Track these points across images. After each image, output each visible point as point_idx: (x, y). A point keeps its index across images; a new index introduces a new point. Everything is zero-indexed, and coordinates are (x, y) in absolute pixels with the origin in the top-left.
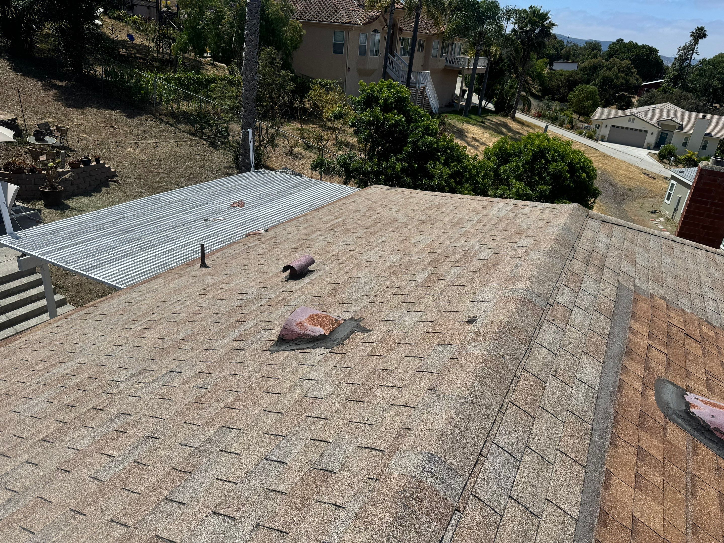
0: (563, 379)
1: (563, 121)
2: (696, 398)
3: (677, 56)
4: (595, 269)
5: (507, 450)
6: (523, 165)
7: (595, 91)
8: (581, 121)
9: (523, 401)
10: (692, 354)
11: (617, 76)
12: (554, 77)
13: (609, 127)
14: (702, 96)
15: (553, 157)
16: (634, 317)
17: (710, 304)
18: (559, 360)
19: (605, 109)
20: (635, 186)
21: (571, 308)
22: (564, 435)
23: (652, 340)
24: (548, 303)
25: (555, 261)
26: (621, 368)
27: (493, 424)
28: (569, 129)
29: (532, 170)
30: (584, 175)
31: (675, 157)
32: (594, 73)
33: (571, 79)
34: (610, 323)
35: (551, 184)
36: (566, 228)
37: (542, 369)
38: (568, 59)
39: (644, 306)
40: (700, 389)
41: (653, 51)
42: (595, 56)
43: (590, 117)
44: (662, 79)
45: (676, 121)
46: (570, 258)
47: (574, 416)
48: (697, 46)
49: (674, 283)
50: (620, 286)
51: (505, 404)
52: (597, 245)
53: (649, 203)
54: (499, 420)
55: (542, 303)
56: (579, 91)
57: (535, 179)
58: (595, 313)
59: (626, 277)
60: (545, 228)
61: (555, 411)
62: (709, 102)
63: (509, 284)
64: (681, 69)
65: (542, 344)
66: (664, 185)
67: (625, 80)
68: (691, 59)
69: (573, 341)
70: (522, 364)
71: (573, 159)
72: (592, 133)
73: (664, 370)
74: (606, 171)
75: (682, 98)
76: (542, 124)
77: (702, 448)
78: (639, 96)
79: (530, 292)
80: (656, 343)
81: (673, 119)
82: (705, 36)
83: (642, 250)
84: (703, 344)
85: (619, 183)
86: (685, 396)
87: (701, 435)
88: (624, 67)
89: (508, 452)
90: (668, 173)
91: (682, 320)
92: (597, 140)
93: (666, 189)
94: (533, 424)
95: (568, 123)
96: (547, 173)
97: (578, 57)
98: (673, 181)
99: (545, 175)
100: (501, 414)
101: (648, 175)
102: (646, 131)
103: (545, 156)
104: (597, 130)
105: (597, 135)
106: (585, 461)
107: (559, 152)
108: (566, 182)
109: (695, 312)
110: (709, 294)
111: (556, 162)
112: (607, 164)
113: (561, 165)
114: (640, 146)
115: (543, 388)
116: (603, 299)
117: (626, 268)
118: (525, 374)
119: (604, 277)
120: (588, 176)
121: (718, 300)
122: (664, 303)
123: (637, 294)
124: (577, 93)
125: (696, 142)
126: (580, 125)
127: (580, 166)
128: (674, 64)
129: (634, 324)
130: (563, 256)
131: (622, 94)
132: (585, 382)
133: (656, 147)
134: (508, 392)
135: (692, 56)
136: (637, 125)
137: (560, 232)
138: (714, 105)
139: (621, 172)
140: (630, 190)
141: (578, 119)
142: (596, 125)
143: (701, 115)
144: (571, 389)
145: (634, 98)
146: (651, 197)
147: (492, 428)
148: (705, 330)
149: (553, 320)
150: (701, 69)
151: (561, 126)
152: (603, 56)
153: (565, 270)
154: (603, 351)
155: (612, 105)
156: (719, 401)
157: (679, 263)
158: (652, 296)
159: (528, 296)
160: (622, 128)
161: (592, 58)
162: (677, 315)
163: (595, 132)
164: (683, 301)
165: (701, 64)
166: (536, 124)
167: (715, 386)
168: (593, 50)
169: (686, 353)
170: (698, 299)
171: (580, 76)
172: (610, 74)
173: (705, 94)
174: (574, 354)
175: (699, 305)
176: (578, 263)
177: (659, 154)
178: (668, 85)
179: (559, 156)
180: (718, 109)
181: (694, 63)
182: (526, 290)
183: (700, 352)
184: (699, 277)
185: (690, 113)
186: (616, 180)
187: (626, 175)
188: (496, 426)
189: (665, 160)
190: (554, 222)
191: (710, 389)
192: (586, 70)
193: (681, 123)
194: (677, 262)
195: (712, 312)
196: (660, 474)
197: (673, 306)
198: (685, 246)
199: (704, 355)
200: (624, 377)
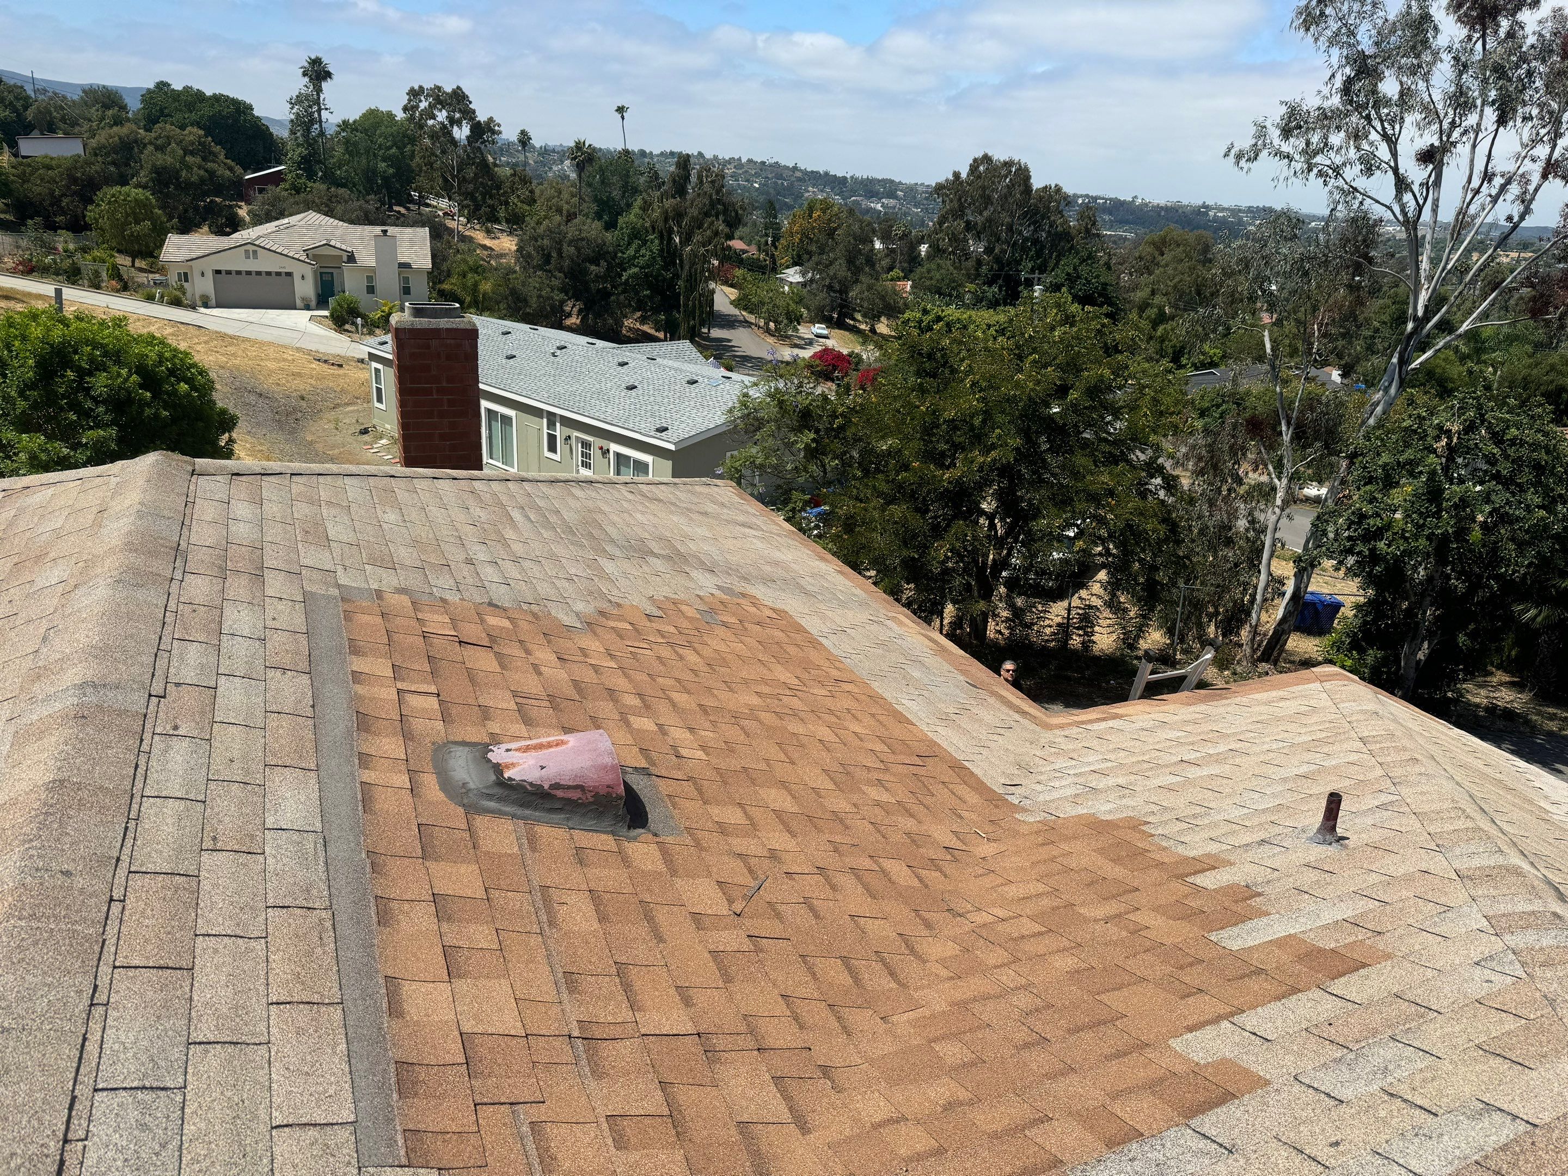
0: (236, 847)
1: (97, 274)
2: (508, 750)
3: (293, 117)
4: (244, 580)
5: (140, 1084)
6: (21, 393)
7: (147, 199)
8: (141, 270)
9: (149, 948)
10: (482, 674)
11: (182, 161)
12: (31, 174)
13: (209, 275)
14: (369, 194)
15: (92, 360)
16: (355, 650)
17: (489, 573)
18: (216, 810)
19: (185, 238)
20: (308, 388)
21: (212, 684)
22: (274, 966)
23: (403, 680)
24: (150, 695)
25: (141, 595)
26: (357, 761)
27: (83, 1046)
28: (118, 291)
29: (51, 399)
30: (184, 387)
31: (364, 317)
32: (128, 159)
33: (79, 175)
34: (309, 682)
35: (114, 423)
36: (145, 512)
37: (179, 851)
38: (52, 131)
39: (369, 619)
40: (512, 730)
41: (241, 109)
42: (118, 122)
43: (157, 257)
44: (281, 164)
45: (338, 245)
46: (178, 575)
47: (285, 911)
48: (322, 97)
49: (415, 554)
50: (308, 599)
51: (103, 981)
52: (233, 528)
53: (349, 416)
54: (96, 1027)
55: (137, 701)
56: (109, 203)
57: (66, 419)
58: (271, 673)
59: (316, 575)
60: (97, 524)
61: (238, 925)
62: (383, 204)
63: (36, 688)
64: (310, 143)
65: (163, 794)
66: (362, 375)
67: (206, 171)
68: (321, 121)
69: (236, 754)
70: (124, 865)
71: (142, 356)
72: (178, 293)
73: (439, 725)
74: (238, 369)
75: (334, 200)
76: (46, 288)
77: (543, 830)
78: (248, 203)
79: (95, 686)
80: (413, 682)
81: (332, 243)
82: (328, 75)
83: (333, 511)
84: (496, 649)
85: (276, 388)
86: (490, 755)
87: (536, 809)
88: (193, 143)
89: (144, 1088)
90: (362, 350)
91: (447, 620)
92: (193, 307)
93: (368, 381)
94: (192, 985)
95: (112, 277)
96: (94, 399)
97: (74, 124)
98: (375, 365)
99: (89, 404)
100: (98, 1012)
101: (326, 361)
102: (289, 274)
103: (72, 361)
104: (186, 285)
105: (189, 295)
106: (336, 989)
107: (103, 346)
108: (148, 412)
109: (466, 595)
110: (481, 555)
111: (105, 370)
112: (234, 355)
113: (119, 375)
114: (290, 305)
115: (192, 892)
116: (278, 637)
117: (311, 556)
118: (137, 882)
119: (269, 592)
120: (193, 388)
121: (499, 562)
122: (405, 600)
123: (348, 601)
124: (104, 206)
125: (389, 282)
126: (142, 278)
127: (167, 369)
128: (293, 132)
129: (358, 664)
130: (159, 575)
131: (212, 201)
132: (289, 826)
133: (322, 302)
134: (102, 947)
135: (320, 115)
136: (264, 264)
137: (134, 524)
138: (396, 208)
139: (271, 365)
140: (303, 398)
141: (133, 266)
142: (179, 274)
143: (378, 230)
144: (261, 858)
145: (240, 207)
146: (347, 404)
147: (80, 1058)
148: (492, 621)
149: (176, 728)
150: (347, 142)
151: (96, 285)
152: (136, 121)
153: (172, 605)
154: (310, 745)
155: (199, 226)
156: (549, 735)
157: (414, 515)
158: (379, 594)
159: (92, 698)
160: (238, 273)
161: (111, 127)
162: (436, 612)
163: (182, 289)
164: (440, 583)
165: (343, 130)
166: (28, 290)
167: (534, 713)
168: (106, 107)
169: (471, 676)
170: (466, 570)
171: (98, 168)
172: (164, 159)
173: (372, 189)
174: (246, 780)
175: (470, 580)
176: (199, 580)
177: (332, 315)
178: (299, 177)
179: (105, 354)
180: (403, 215)
181: (330, 130)
182: (82, 686)
183: (495, 663)
184: (457, 530)
185: (359, 228)
186: (268, 384)
187: (282, 369)
188: (92, 1047)
189: (347, 327)
190: (116, 506)
191: (528, 721)
192: (108, 154)
193: (349, 249)
194: (409, 515)
195: (494, 586)
196: (487, 922)
197: (425, 599)
198: (415, 481)
199: (503, 666)
200: (368, 776)
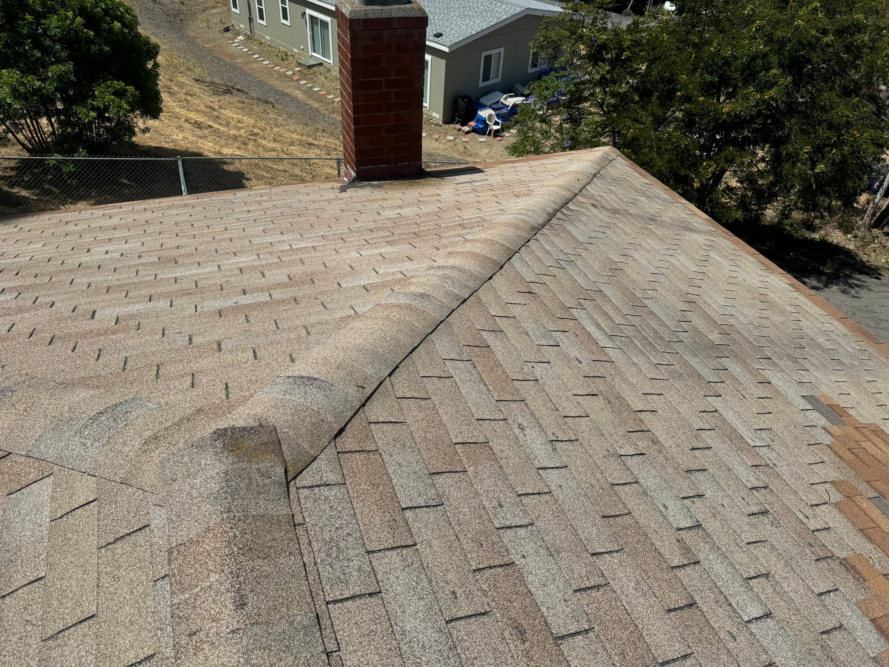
30: (117, 25)
35: (70, 58)
53: (215, 17)
57: (34, 56)
96: (51, 38)
108: (94, 48)
140: (183, 3)
